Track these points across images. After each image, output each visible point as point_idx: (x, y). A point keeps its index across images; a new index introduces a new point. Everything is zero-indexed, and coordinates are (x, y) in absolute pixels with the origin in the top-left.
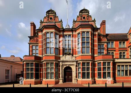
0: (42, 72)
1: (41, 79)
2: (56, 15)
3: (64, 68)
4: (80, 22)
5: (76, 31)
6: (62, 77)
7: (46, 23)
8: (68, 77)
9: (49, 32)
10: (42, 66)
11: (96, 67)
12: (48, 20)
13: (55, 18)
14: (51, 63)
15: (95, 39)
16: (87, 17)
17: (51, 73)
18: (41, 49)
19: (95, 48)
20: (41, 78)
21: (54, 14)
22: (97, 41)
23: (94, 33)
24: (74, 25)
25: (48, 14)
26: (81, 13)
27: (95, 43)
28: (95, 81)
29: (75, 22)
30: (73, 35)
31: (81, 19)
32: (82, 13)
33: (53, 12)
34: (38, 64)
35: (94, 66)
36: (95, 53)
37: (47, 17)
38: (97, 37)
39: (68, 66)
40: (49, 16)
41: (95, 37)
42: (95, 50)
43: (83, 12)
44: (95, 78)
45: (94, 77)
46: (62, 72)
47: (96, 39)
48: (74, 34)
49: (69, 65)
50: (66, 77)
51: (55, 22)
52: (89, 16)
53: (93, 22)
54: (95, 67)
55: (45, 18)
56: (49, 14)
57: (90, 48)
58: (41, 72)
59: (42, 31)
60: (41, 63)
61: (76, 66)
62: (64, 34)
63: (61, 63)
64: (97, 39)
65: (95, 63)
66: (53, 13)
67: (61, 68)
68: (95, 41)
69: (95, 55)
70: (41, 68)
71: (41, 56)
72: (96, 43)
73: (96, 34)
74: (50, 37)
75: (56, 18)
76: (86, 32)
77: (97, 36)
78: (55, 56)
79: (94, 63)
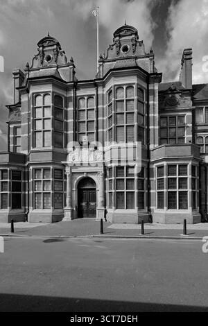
0: (27, 193)
1: (25, 209)
2: (60, 49)
3: (75, 182)
4: (115, 61)
5: (104, 86)
6: (71, 205)
7: (38, 71)
8: (88, 204)
9: (41, 93)
10: (27, 176)
11: (154, 179)
12: (42, 63)
13: (58, 55)
14: (44, 169)
15: (151, 103)
16: (133, 45)
17: (44, 193)
18: (27, 135)
19: (151, 127)
20: (25, 206)
21: (55, 47)
22: (157, 108)
23: (148, 87)
24: (101, 69)
25: (41, 48)
26: (117, 38)
27: (150, 115)
28: (151, 217)
29: (104, 62)
30: (97, 95)
31: (118, 53)
32: (120, 36)
33: (52, 43)
34: (20, 172)
35: (148, 177)
36: (151, 141)
37: (39, 57)
38: (157, 98)
39: (85, 175)
40: (43, 53)
41: (151, 97)
42: (151, 132)
43: (122, 33)
44: (151, 207)
45: (149, 205)
46: (72, 191)
47: (154, 102)
48: (99, 93)
49: (88, 173)
50: (84, 204)
51: (58, 67)
52: (138, 44)
53: (147, 59)
54: (151, 179)
55: (36, 58)
56: (44, 47)
57: (135, 129)
58: (25, 191)
59: (28, 92)
60: (26, 170)
61: (105, 176)
62: (77, 95)
63: (68, 170)
64: (157, 103)
65: (151, 167)
66: (53, 46)
67: (68, 180)
68: (151, 108)
69: (151, 147)
70: (27, 181)
71: (26, 152)
72: (154, 115)
73: (154, 90)
74: (44, 104)
75: (60, 56)
76: (125, 87)
77: (157, 94)
78: (53, 152)
79: (148, 166)
